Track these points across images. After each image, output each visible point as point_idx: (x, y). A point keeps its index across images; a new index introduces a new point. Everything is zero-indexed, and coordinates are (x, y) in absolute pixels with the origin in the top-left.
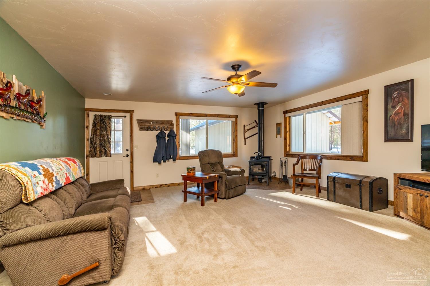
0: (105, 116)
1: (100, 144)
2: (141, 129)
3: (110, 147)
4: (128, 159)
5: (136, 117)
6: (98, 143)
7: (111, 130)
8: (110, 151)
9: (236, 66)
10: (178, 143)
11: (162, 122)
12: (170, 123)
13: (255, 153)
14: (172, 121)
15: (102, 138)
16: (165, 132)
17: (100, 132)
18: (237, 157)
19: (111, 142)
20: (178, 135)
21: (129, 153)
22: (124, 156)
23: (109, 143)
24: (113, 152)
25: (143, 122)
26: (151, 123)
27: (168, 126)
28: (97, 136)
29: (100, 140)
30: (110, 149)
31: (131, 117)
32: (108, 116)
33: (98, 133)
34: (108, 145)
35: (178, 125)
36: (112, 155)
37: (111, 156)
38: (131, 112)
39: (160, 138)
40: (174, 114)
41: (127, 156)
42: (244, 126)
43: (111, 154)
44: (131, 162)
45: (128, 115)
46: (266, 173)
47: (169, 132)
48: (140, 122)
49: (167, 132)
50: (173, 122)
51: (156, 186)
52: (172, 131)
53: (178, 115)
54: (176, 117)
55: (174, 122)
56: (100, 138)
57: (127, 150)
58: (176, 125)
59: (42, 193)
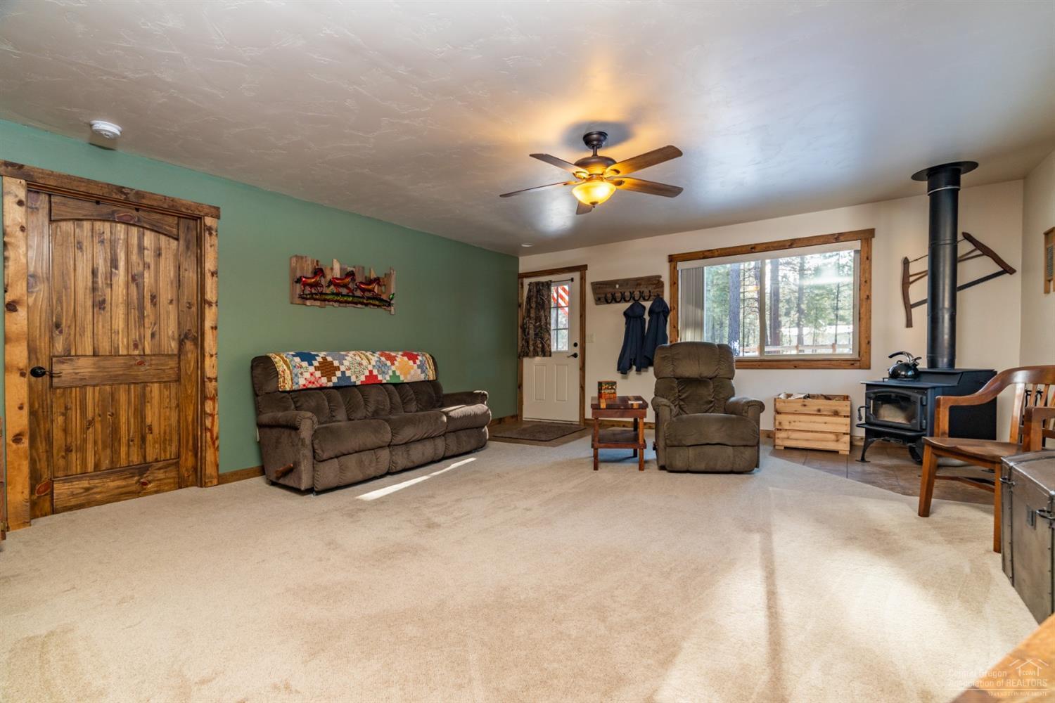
0: (543, 283)
1: (535, 334)
2: (598, 301)
3: (549, 339)
4: (577, 360)
5: (592, 277)
6: (532, 332)
7: (550, 308)
8: (549, 345)
9: (595, 136)
10: (674, 327)
11: (638, 282)
12: (656, 282)
13: (891, 357)
14: (660, 277)
15: (538, 324)
16: (644, 303)
17: (536, 312)
18: (869, 368)
19: (550, 329)
20: (674, 309)
21: (577, 350)
22: (568, 357)
23: (548, 331)
24: (554, 349)
25: (602, 286)
26: (617, 286)
27: (650, 289)
28: (530, 319)
29: (536, 327)
30: (548, 341)
31: (583, 279)
32: (547, 283)
33: (532, 315)
34: (547, 336)
35: (674, 283)
36: (553, 355)
37: (550, 356)
38: (582, 269)
39: (632, 317)
40: (666, 259)
41: (575, 355)
42: (906, 262)
43: (550, 352)
44: (580, 369)
45: (576, 275)
46: (919, 429)
47: (651, 302)
48: (597, 286)
49: (648, 304)
50: (662, 279)
51: (624, 424)
52: (659, 300)
53: (673, 259)
54: (670, 266)
55: (666, 279)
56: (536, 323)
57: (575, 345)
58: (671, 286)
59: (304, 385)
